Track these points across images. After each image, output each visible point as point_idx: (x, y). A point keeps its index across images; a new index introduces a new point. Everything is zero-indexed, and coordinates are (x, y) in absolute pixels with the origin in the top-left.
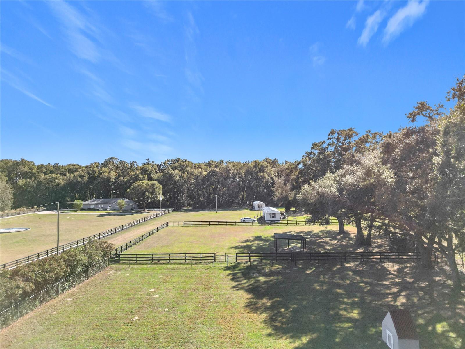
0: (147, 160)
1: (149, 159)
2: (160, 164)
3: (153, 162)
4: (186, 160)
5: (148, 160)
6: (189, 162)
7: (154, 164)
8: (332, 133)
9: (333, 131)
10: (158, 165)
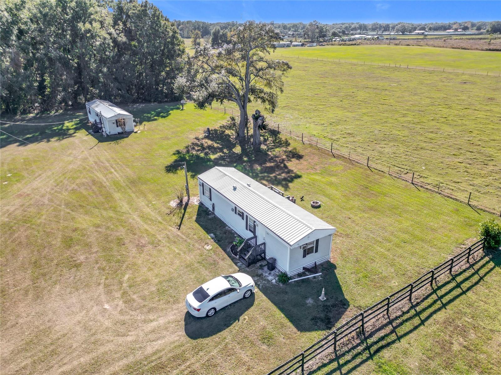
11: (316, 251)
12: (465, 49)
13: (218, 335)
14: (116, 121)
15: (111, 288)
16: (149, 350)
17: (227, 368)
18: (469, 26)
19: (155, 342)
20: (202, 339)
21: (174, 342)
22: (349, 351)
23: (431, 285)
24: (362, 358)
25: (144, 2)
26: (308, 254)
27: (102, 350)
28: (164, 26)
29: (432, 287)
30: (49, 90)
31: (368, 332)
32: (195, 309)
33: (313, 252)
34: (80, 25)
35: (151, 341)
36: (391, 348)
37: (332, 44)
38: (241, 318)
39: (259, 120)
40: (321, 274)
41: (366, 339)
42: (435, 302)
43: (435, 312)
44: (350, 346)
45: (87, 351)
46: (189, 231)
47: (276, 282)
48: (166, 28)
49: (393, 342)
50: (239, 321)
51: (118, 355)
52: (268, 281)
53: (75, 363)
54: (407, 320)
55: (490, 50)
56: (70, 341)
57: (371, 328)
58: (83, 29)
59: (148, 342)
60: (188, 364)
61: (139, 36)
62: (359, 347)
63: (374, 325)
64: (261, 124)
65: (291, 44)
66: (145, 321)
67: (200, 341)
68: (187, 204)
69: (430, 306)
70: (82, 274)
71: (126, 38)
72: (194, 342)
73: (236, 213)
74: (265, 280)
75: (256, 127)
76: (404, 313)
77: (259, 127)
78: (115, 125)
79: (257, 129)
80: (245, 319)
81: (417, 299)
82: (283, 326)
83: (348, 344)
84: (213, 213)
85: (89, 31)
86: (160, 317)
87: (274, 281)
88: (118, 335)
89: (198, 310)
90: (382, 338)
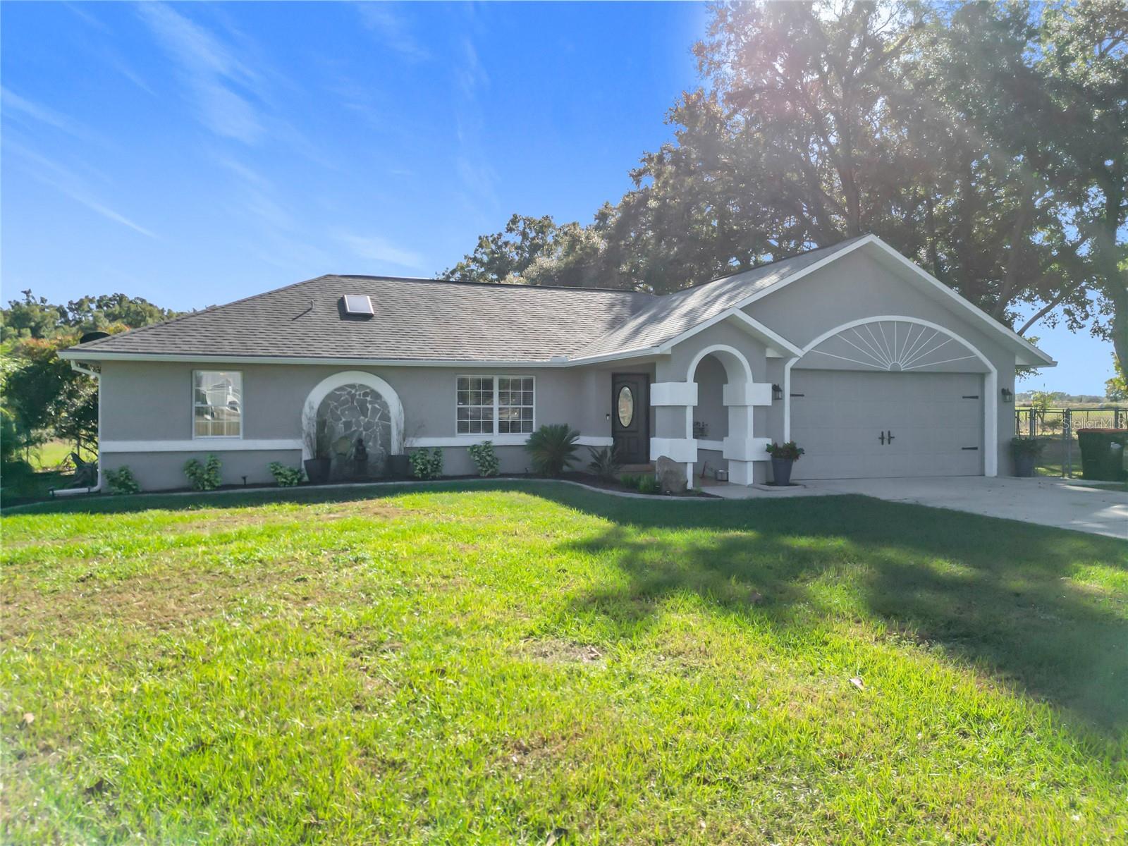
0: (25, 292)
1: (30, 291)
2: (66, 306)
3: (43, 300)
4: (143, 301)
5: (27, 293)
6: (151, 305)
7: (47, 304)
8: (514, 220)
9: (515, 217)
10: (61, 307)
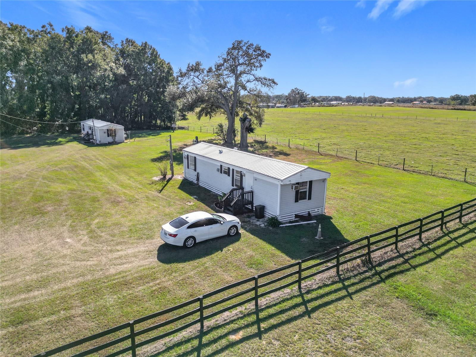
11: (310, 198)
12: (433, 109)
13: (197, 261)
14: (108, 130)
15: (76, 228)
16: (112, 271)
17: (206, 285)
18: (432, 100)
19: (120, 266)
20: (177, 264)
21: (143, 266)
22: (355, 276)
23: (442, 229)
24: (372, 281)
25: (144, 42)
26: (301, 199)
27: (54, 270)
28: (160, 63)
29: (443, 232)
30: (48, 116)
31: (376, 262)
32: (171, 235)
33: (305, 199)
34: (83, 56)
35: (115, 265)
36: (406, 275)
37: (312, 106)
38: (225, 250)
39: (246, 121)
40: (316, 221)
41: (374, 267)
42: (449, 242)
43: (451, 249)
44: (355, 272)
45: (36, 271)
46: (171, 194)
47: (265, 226)
48: (163, 64)
49: (408, 270)
50: (222, 251)
51: (72, 275)
52: (256, 225)
53: (18, 280)
54: (420, 254)
55: (455, 109)
56: (17, 264)
57: (378, 259)
58: (85, 59)
59: (112, 265)
60: (158, 282)
61: (137, 70)
62: (367, 273)
63: (382, 256)
64: (248, 126)
65: (275, 105)
66: (111, 251)
67: (174, 266)
68: (170, 179)
69: (444, 245)
70: (46, 219)
71: (125, 71)
72: (167, 266)
73: (221, 173)
74: (253, 225)
75: (243, 129)
76: (415, 250)
77: (247, 128)
78: (106, 134)
79: (244, 131)
80: (229, 250)
81: (428, 240)
82: (273, 255)
83: (353, 271)
84: (198, 184)
85: (90, 61)
86: (129, 248)
87: (263, 225)
88: (77, 260)
89: (175, 236)
90: (394, 267)
